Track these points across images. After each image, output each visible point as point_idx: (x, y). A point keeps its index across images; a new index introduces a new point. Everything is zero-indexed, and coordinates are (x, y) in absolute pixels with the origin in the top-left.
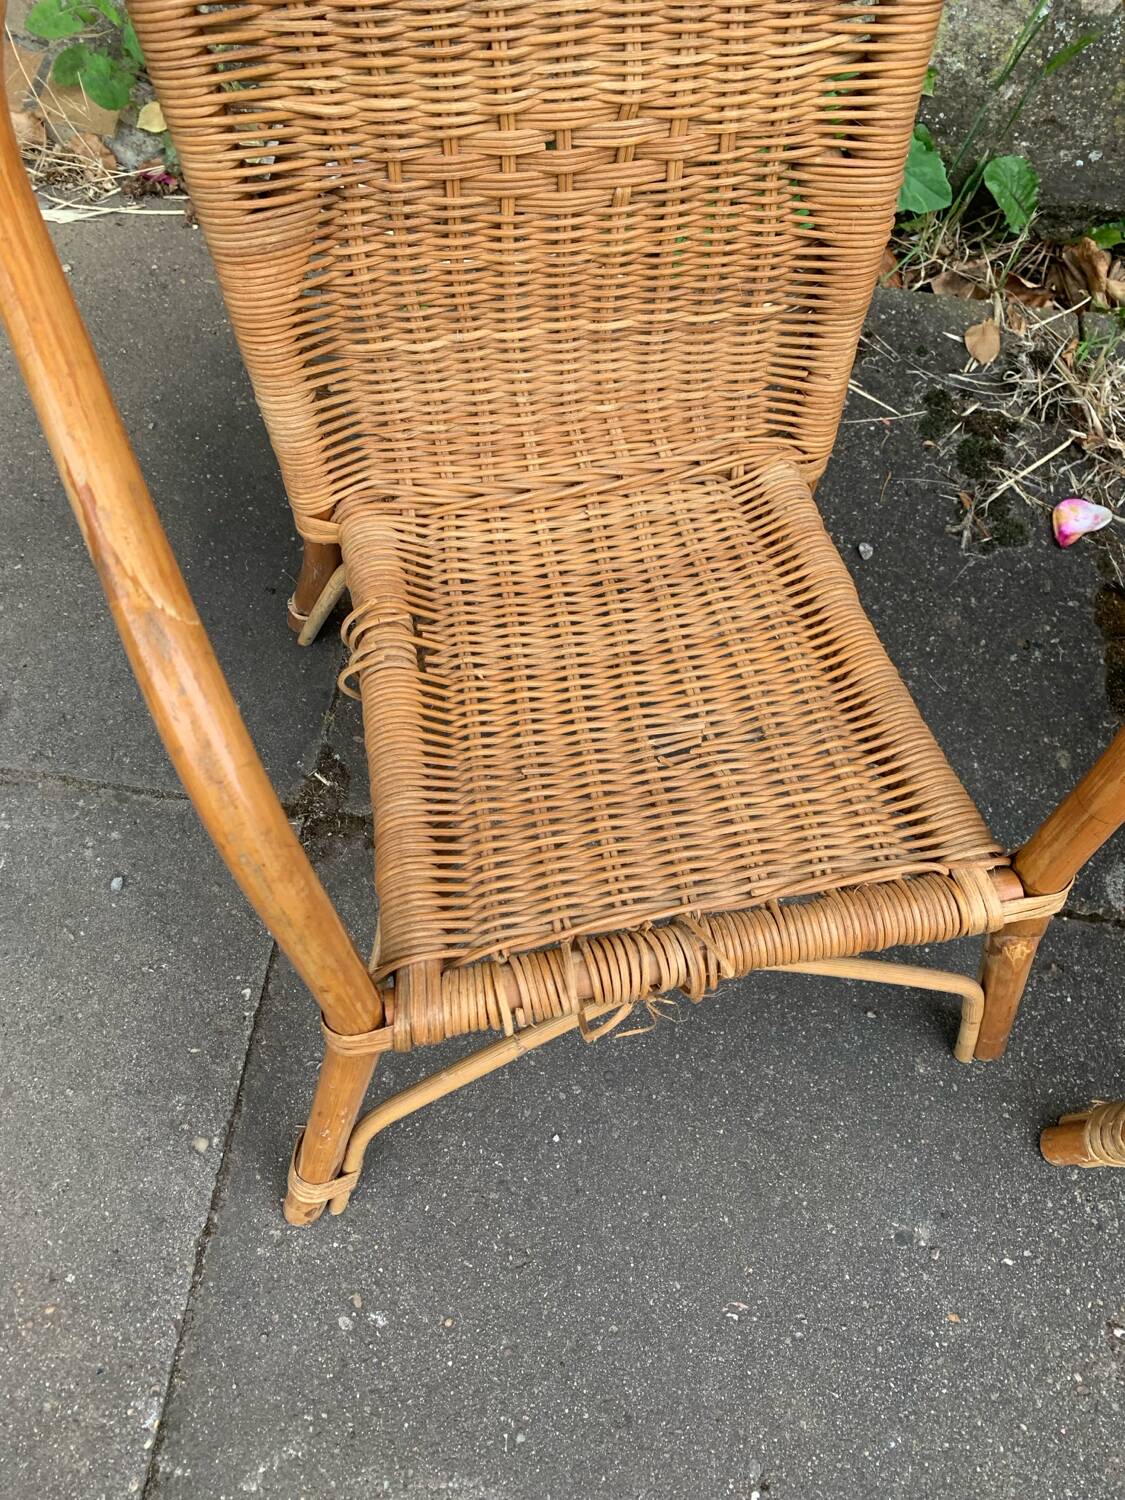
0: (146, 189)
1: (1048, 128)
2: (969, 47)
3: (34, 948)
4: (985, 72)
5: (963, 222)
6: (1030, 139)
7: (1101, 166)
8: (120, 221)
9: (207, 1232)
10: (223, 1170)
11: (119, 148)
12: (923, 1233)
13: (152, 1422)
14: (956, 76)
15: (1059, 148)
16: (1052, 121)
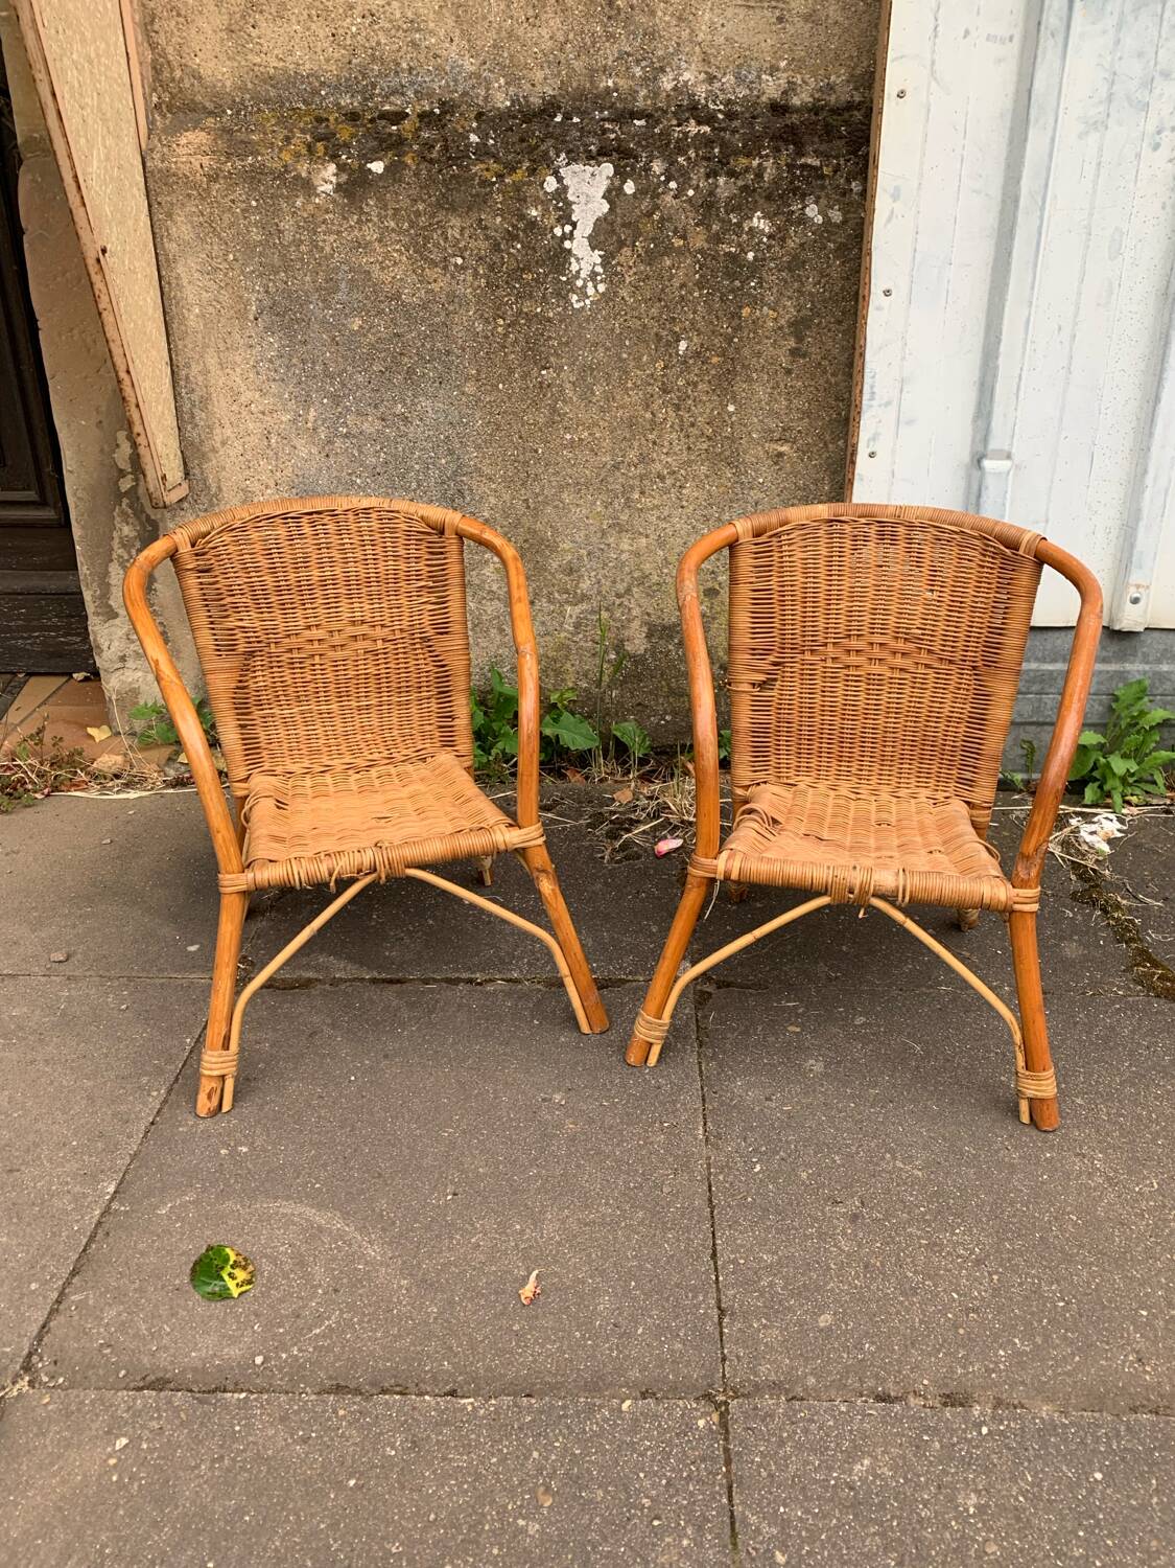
0: (179, 783)
1: (639, 708)
2: (586, 675)
3: (75, 1033)
4: (599, 686)
5: (617, 759)
6: (633, 714)
7: (673, 722)
8: (162, 796)
9: (152, 1123)
10: (165, 1101)
11: (167, 769)
12: (557, 1097)
13: (111, 1189)
14: (585, 690)
15: (649, 717)
16: (639, 704)
